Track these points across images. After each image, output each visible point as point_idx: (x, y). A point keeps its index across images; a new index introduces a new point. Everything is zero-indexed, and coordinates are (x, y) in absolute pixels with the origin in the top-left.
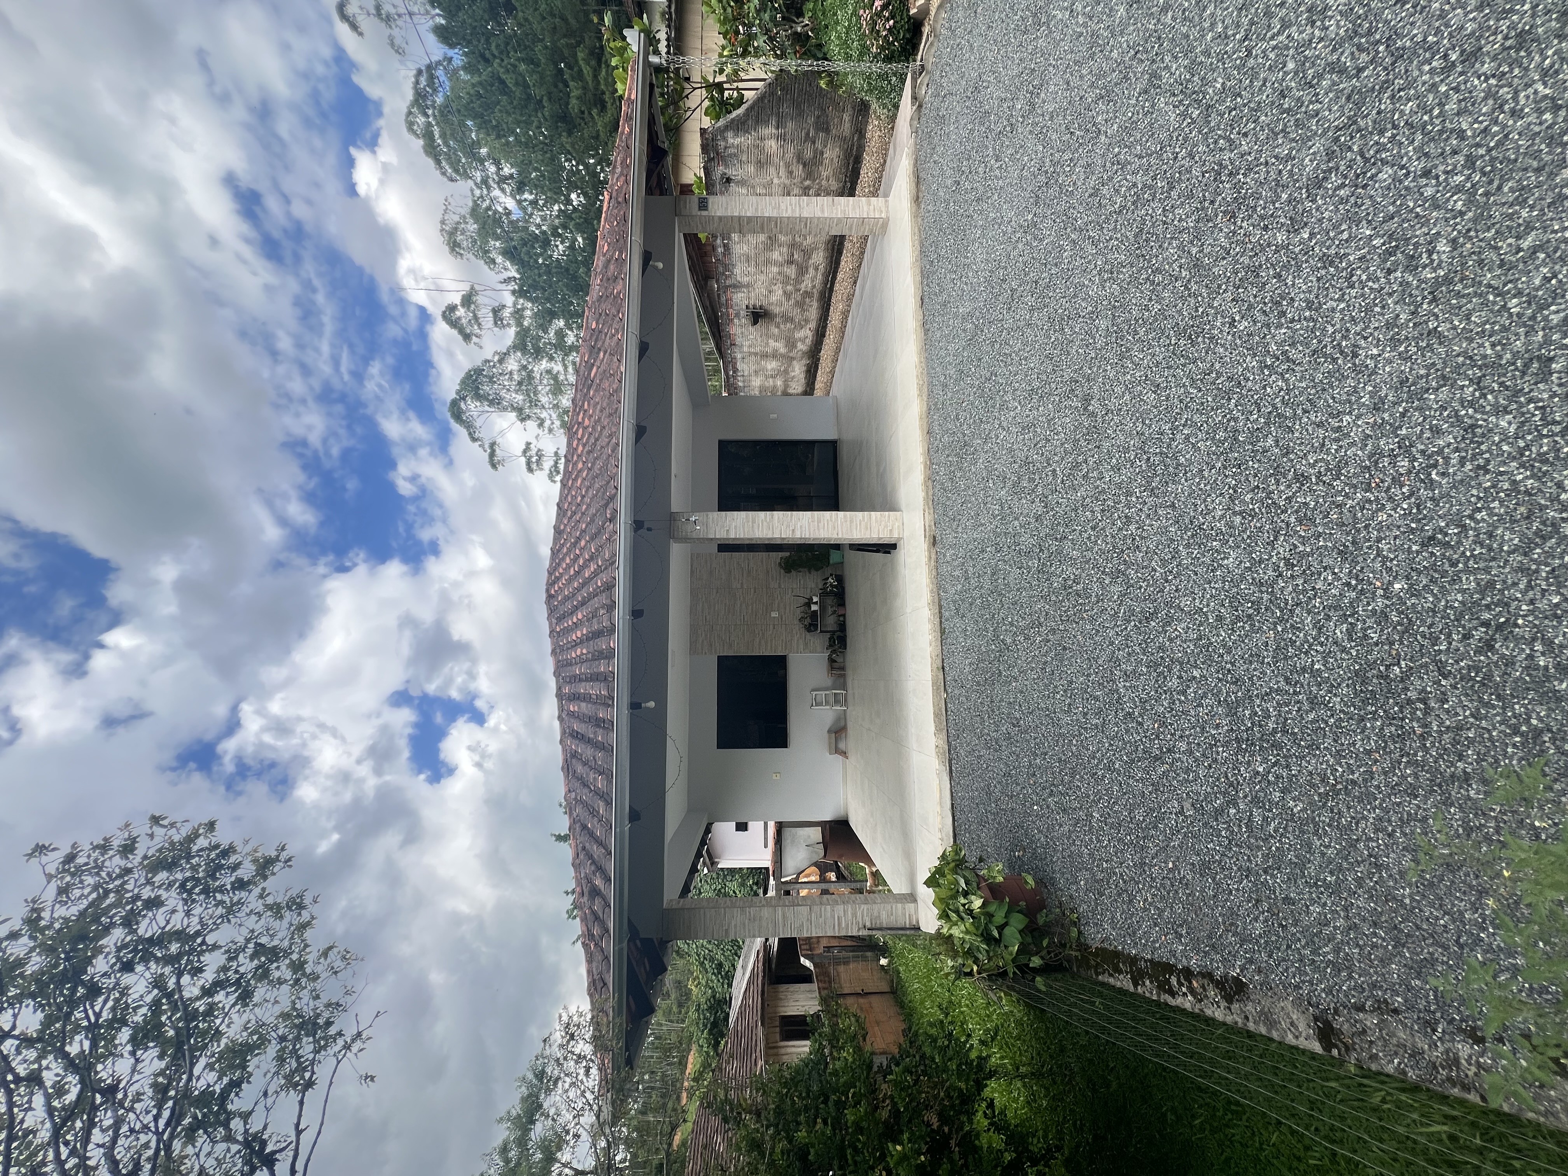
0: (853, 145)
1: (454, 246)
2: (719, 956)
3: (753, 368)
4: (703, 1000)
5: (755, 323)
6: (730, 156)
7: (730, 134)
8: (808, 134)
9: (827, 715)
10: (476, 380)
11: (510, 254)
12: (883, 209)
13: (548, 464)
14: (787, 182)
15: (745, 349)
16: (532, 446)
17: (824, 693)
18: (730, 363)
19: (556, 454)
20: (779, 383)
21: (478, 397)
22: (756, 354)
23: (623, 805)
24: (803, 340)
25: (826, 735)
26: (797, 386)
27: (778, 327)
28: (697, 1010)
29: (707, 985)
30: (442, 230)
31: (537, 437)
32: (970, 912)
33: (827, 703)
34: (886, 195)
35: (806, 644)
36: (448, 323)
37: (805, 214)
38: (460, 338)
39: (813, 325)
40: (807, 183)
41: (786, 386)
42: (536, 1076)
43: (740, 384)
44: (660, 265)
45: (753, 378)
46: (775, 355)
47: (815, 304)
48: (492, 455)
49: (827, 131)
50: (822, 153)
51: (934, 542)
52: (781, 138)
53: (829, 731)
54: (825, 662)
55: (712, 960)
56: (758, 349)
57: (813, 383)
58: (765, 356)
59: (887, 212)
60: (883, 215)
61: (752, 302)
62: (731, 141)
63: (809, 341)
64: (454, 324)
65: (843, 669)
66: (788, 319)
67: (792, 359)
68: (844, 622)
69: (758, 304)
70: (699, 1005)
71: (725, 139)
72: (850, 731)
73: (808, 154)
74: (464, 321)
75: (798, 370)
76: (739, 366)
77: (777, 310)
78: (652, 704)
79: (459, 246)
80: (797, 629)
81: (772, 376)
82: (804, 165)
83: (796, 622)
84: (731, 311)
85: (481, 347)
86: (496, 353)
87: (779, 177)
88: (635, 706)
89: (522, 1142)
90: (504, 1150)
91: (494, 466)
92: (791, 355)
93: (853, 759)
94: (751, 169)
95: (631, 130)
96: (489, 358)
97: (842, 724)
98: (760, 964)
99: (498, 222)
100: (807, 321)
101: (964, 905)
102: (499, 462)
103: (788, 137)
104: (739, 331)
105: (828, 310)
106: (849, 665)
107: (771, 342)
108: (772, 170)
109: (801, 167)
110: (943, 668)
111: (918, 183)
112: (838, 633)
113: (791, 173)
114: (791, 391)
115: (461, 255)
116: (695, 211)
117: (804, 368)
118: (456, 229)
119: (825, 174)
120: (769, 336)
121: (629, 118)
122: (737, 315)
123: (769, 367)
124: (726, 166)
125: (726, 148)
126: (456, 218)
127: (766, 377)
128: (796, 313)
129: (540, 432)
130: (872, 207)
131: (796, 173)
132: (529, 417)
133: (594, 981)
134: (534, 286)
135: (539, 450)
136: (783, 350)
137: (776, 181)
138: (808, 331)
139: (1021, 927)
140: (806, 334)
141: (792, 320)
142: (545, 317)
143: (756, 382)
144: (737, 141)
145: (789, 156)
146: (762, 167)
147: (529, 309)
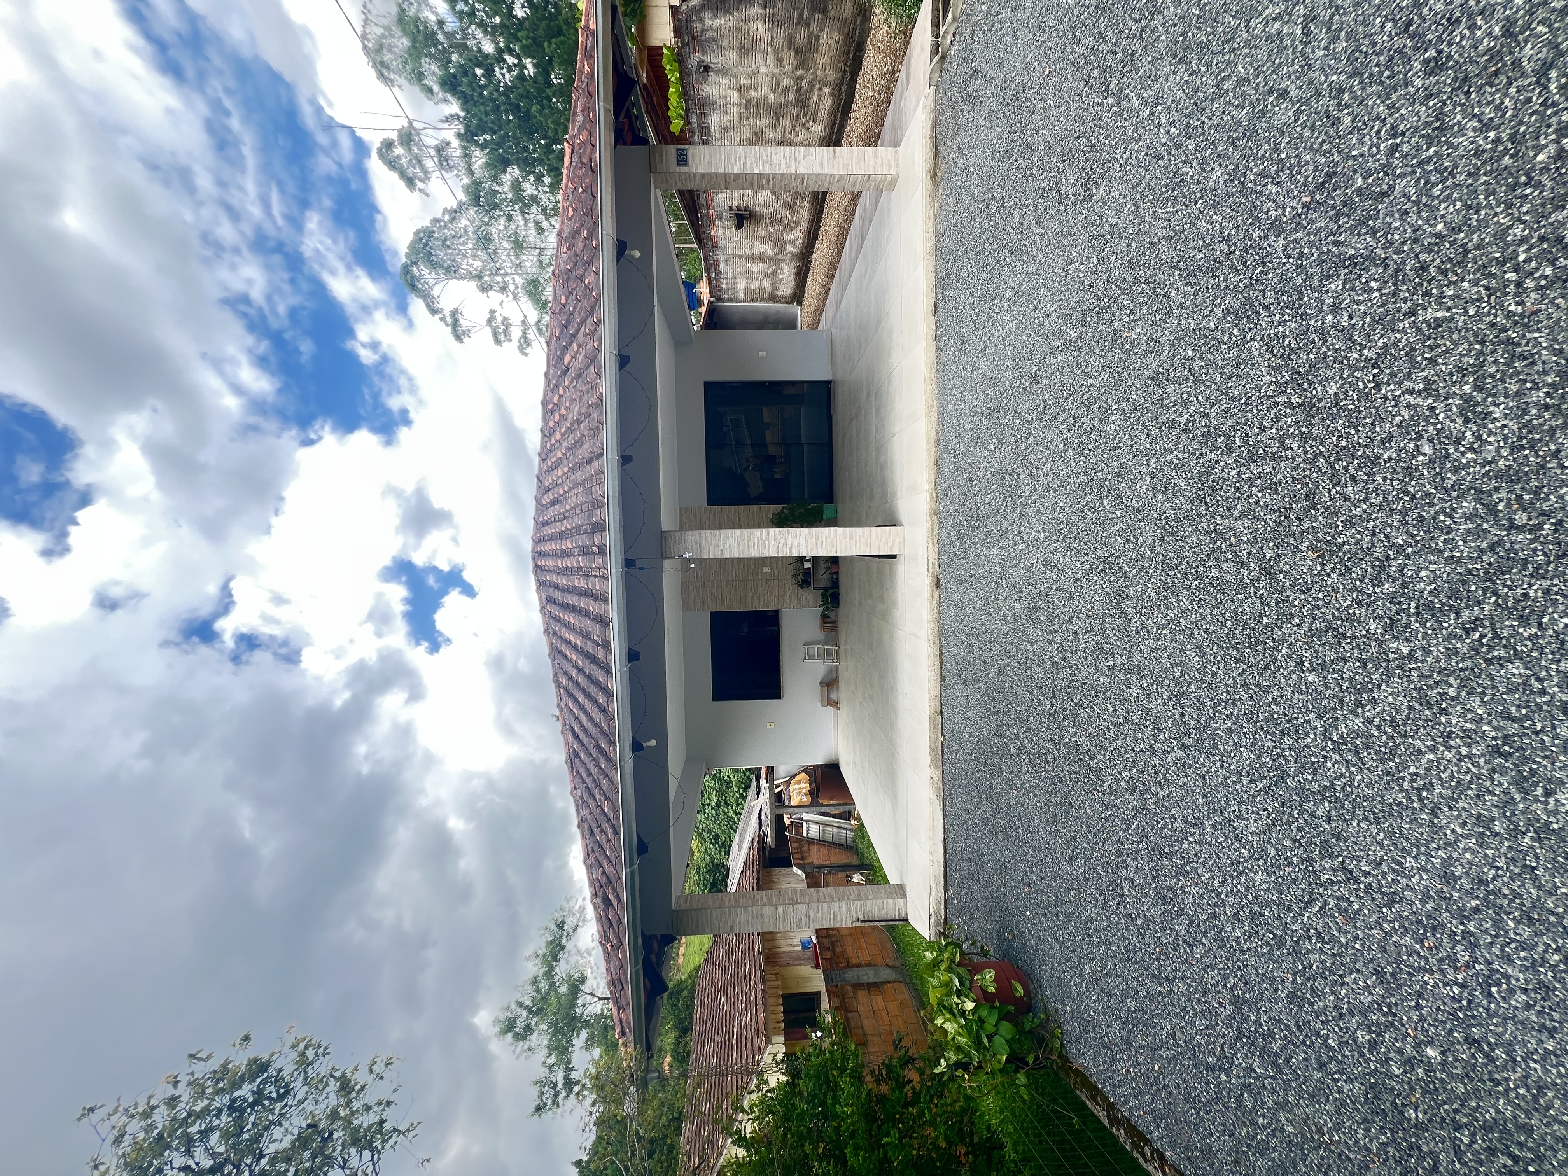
0: (854, 29)
1: (382, 69)
2: (716, 829)
3: (738, 270)
4: (703, 865)
5: (740, 226)
6: (708, 40)
7: (707, 15)
8: (801, 15)
9: (819, 668)
10: (426, 245)
11: (451, 84)
12: (892, 163)
13: (516, 333)
14: (777, 71)
15: (729, 251)
16: (497, 314)
17: (816, 647)
18: (712, 266)
19: (524, 322)
20: (767, 285)
21: (434, 265)
22: (740, 257)
23: (630, 827)
24: (793, 243)
25: (819, 688)
26: (786, 289)
27: (765, 228)
28: (698, 873)
29: (706, 852)
30: (365, 47)
31: (501, 304)
32: (963, 1013)
33: (820, 656)
34: (896, 144)
35: (799, 599)
36: (385, 163)
37: (802, 171)
38: (402, 184)
39: (804, 227)
40: (800, 72)
41: (774, 288)
42: (558, 926)
43: (723, 286)
44: (637, 254)
45: (738, 281)
46: (761, 257)
47: (807, 206)
48: (455, 324)
49: (824, 11)
50: (818, 38)
51: (938, 584)
52: (769, 19)
53: (822, 684)
54: (817, 620)
55: (710, 832)
56: (743, 252)
57: (804, 285)
58: (751, 258)
59: (897, 166)
60: (892, 172)
61: (736, 203)
62: (708, 22)
63: (799, 244)
64: (392, 164)
65: (835, 622)
66: (775, 220)
67: (782, 261)
68: (837, 579)
69: (743, 205)
70: (699, 868)
71: (702, 21)
72: (842, 684)
73: (801, 38)
74: (403, 161)
75: (787, 273)
76: (723, 268)
77: (764, 211)
78: (653, 743)
79: (388, 67)
80: (790, 584)
81: (758, 278)
82: (797, 52)
83: (789, 577)
84: (712, 212)
85: (427, 195)
86: (445, 211)
87: (766, 66)
88: (637, 747)
89: (549, 975)
90: (535, 982)
91: (458, 338)
92: (780, 257)
93: (844, 710)
94: (734, 56)
95: (593, 70)
96: (439, 216)
97: (835, 675)
98: (755, 853)
99: (430, 38)
100: (797, 223)
101: (958, 1004)
102: (464, 333)
103: (777, 18)
104: (722, 231)
105: (822, 211)
106: (841, 619)
107: (757, 243)
108: (759, 57)
109: (792, 54)
110: (941, 712)
111: (936, 155)
112: (831, 591)
113: (781, 60)
114: (778, 293)
115: (391, 81)
116: (674, 167)
117: (794, 271)
118: (381, 46)
119: (821, 62)
120: (755, 238)
121: (589, 55)
122: (720, 217)
123: (755, 269)
124: (704, 52)
125: (703, 31)
126: (379, 31)
127: (752, 279)
128: (785, 215)
129: (503, 297)
130: (879, 161)
131: (786, 60)
132: (491, 287)
133: (613, 980)
134: (482, 129)
135: (505, 319)
136: (770, 253)
137: (763, 70)
138: (799, 233)
139: (1009, 1037)
140: (796, 237)
141: (780, 221)
142: (498, 164)
143: (741, 285)
144: (716, 23)
145: (779, 41)
146: (746, 54)
147: (479, 159)
